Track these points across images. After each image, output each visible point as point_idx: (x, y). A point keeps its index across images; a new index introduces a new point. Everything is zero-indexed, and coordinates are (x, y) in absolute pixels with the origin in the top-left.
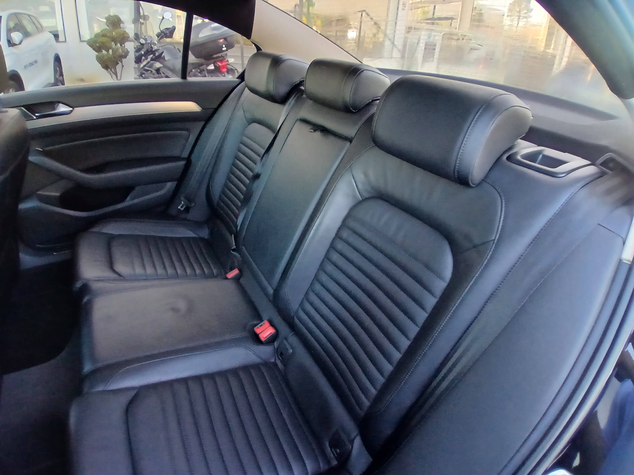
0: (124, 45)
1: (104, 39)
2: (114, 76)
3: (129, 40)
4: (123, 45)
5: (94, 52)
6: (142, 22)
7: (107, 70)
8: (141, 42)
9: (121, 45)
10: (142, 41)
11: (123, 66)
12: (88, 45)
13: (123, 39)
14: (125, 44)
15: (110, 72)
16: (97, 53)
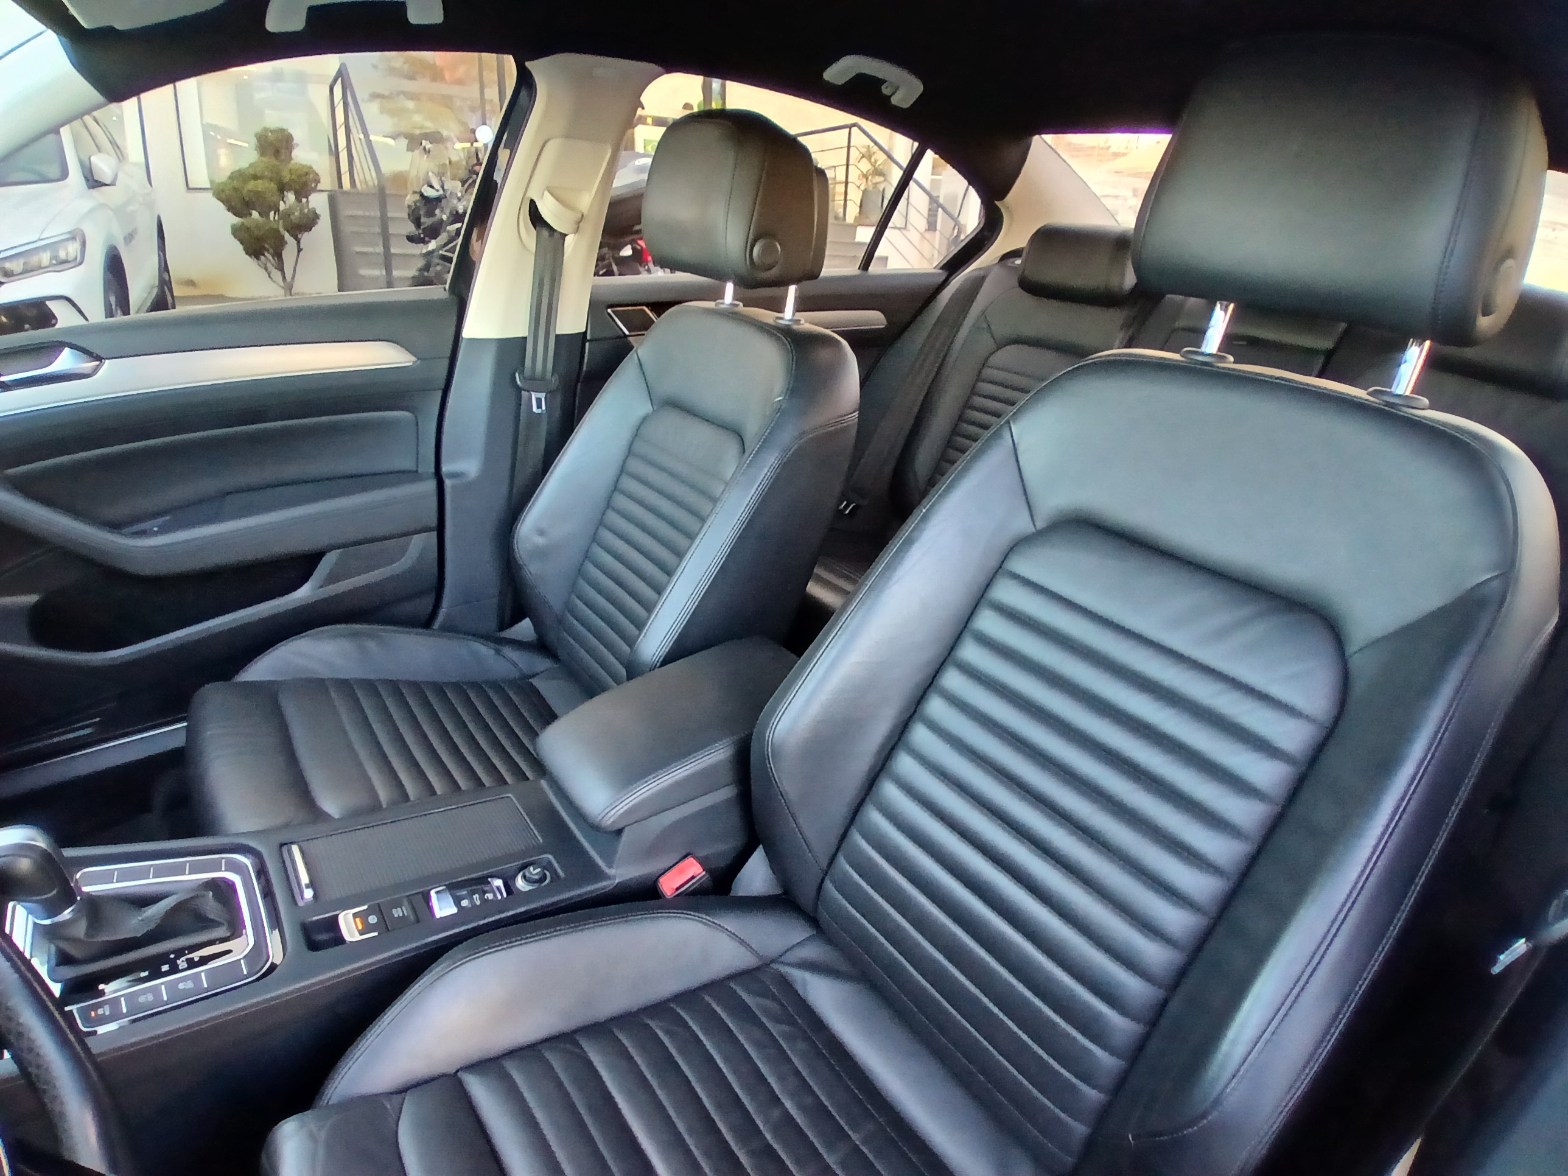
0: (307, 198)
1: (260, 185)
2: (277, 274)
3: (318, 188)
4: (304, 200)
5: (230, 214)
6: (427, 147)
7: (258, 258)
8: (425, 194)
9: (298, 199)
10: (426, 192)
11: (300, 250)
12: (215, 199)
13: (304, 184)
14: (310, 198)
15: (266, 265)
16: (236, 220)
